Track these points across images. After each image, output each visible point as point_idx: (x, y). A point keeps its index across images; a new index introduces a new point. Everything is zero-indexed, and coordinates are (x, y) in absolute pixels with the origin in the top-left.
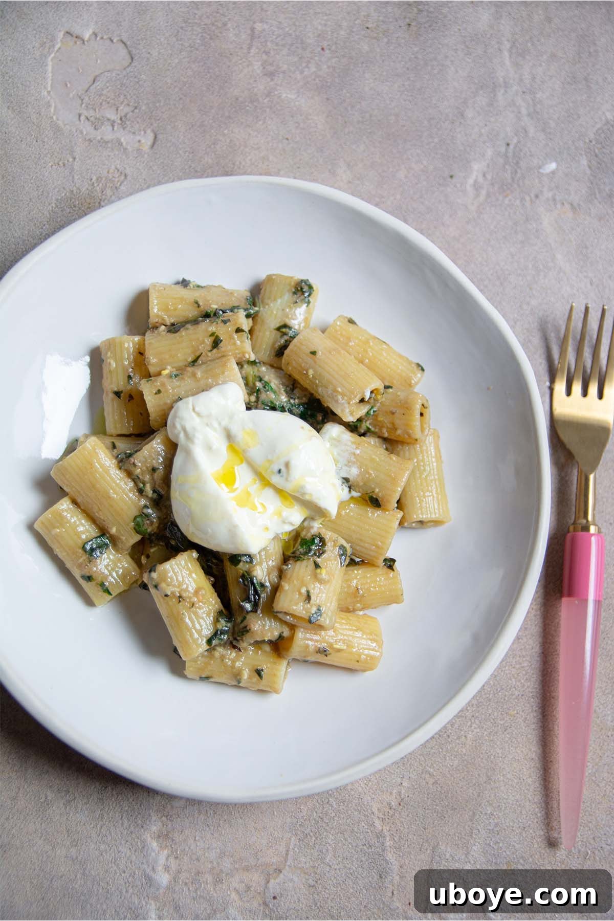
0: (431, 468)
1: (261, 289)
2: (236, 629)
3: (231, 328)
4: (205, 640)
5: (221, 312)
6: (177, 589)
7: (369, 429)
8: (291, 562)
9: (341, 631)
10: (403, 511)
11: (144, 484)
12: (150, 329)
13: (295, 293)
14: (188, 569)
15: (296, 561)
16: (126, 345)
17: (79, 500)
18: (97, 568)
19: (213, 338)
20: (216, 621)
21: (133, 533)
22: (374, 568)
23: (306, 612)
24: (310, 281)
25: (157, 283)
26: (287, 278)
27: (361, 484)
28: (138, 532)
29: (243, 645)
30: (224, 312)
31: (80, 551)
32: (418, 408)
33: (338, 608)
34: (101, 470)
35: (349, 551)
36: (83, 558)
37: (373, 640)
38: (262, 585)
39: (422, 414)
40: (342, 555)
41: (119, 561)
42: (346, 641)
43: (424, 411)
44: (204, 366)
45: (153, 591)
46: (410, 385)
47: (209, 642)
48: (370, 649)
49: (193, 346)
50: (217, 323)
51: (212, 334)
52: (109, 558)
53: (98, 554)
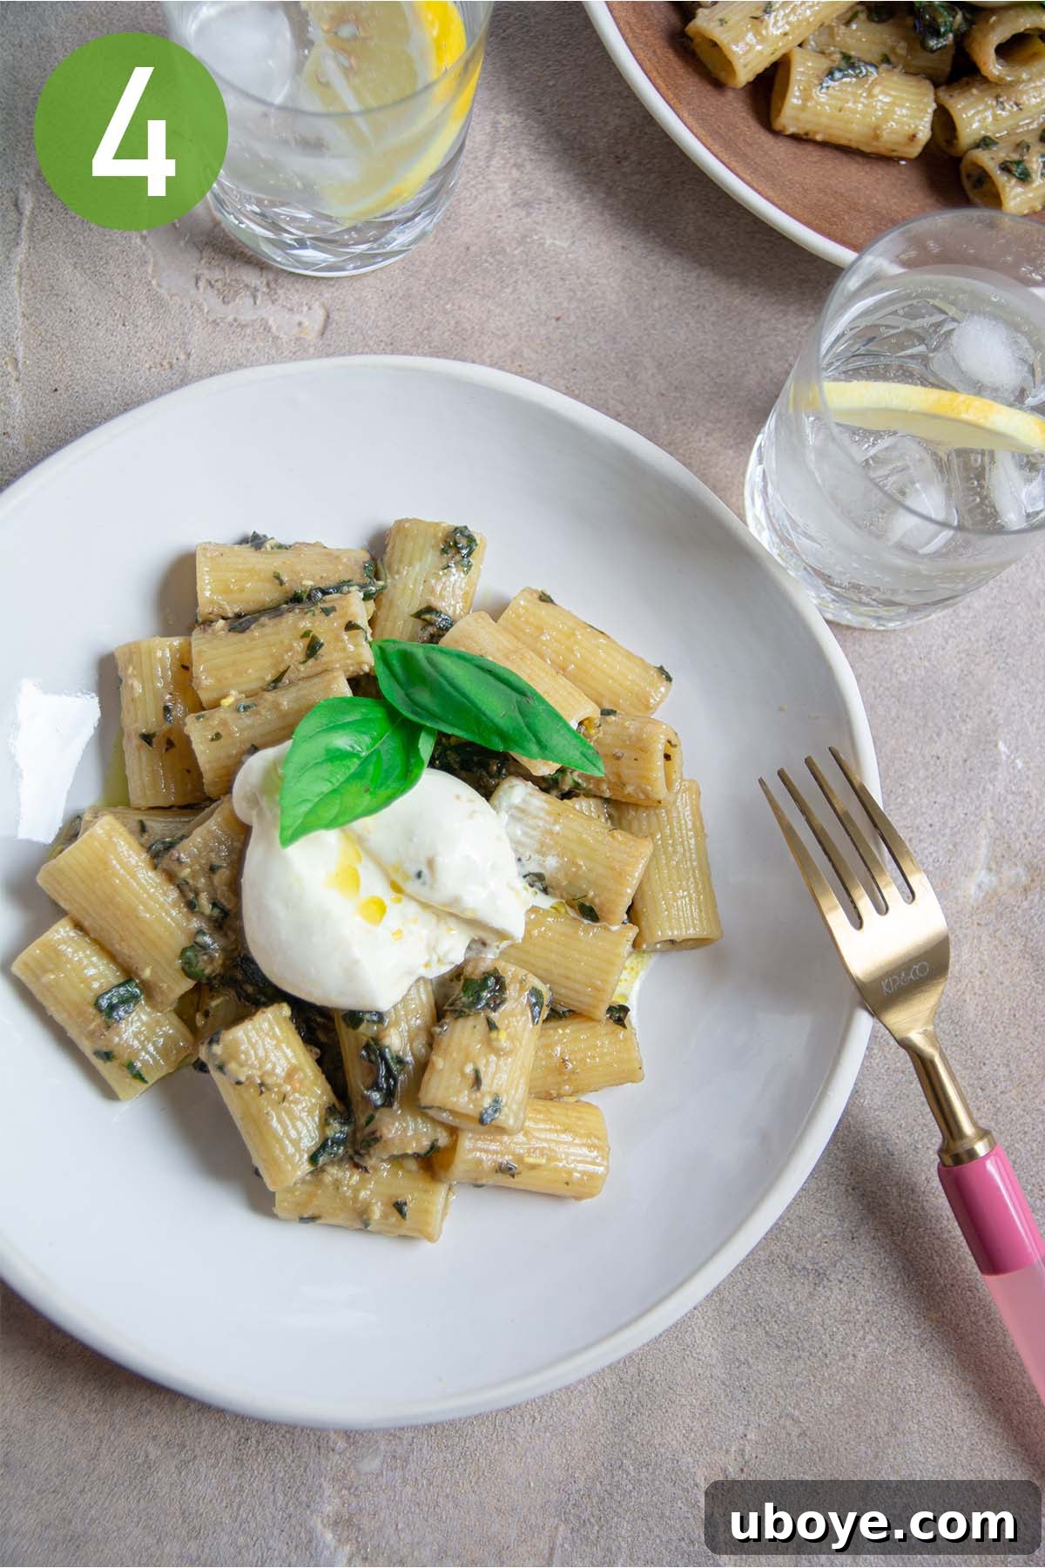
0: (687, 848)
1: (386, 546)
2: (358, 1135)
3: (336, 622)
4: (306, 1156)
5: (320, 595)
6: (256, 1073)
7: (577, 785)
8: (447, 1021)
9: (537, 1134)
10: (638, 925)
11: (197, 894)
12: (199, 625)
13: (444, 551)
14: (274, 1037)
15: (456, 1018)
16: (159, 654)
17: (86, 924)
18: (121, 1039)
19: (307, 641)
20: (325, 1123)
21: (180, 976)
22: (591, 1024)
23: (475, 1106)
24: (470, 528)
25: (210, 543)
26: (430, 525)
27: (565, 883)
28: (189, 975)
29: (370, 1162)
30: (325, 592)
31: (92, 1010)
32: (660, 748)
33: (530, 1093)
34: (122, 871)
35: (547, 997)
36: (97, 1022)
37: (591, 1147)
38: (400, 1061)
39: (667, 757)
40: (535, 1005)
41: (158, 1023)
42: (545, 1152)
43: (671, 751)
44: (293, 689)
45: (215, 1074)
46: (648, 707)
47: (313, 1159)
48: (587, 1163)
49: (272, 655)
50: (314, 615)
51: (306, 634)
52: (140, 1019)
53: (122, 1013)
